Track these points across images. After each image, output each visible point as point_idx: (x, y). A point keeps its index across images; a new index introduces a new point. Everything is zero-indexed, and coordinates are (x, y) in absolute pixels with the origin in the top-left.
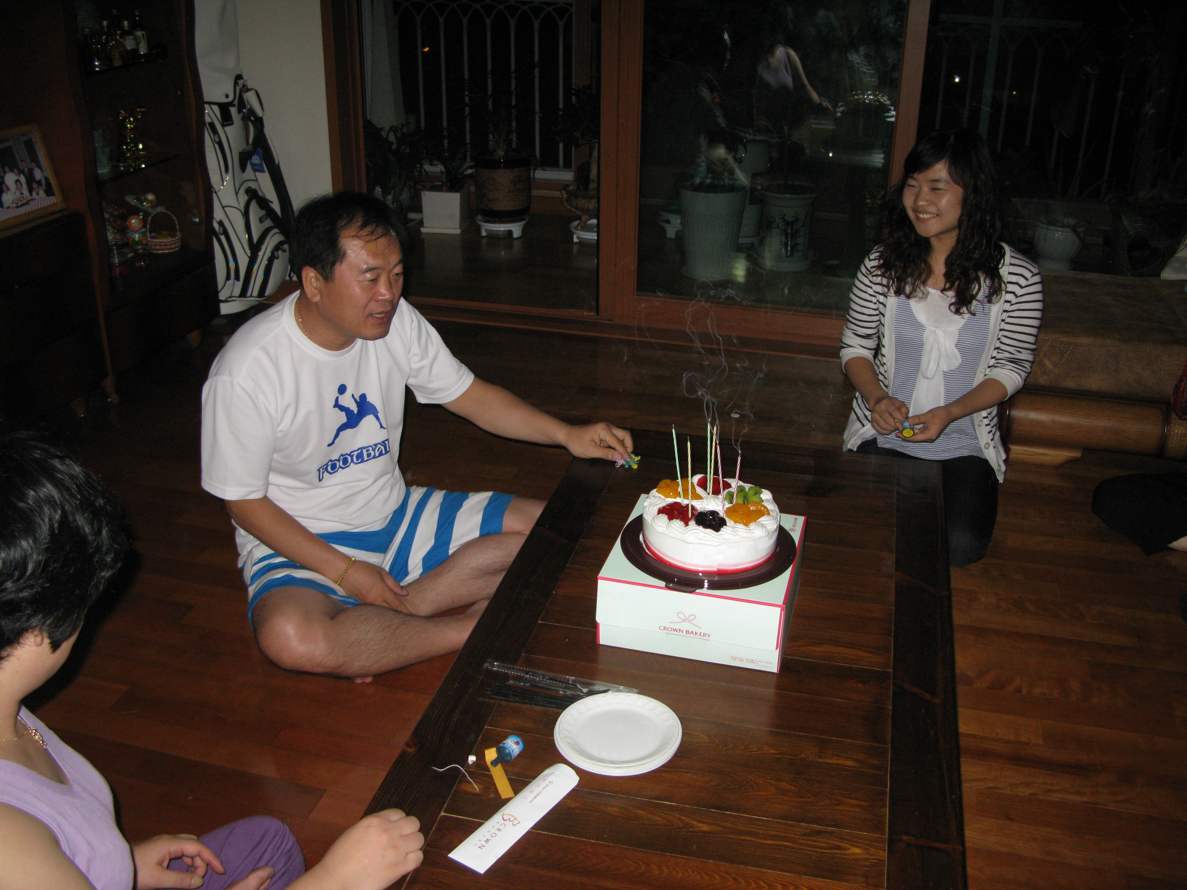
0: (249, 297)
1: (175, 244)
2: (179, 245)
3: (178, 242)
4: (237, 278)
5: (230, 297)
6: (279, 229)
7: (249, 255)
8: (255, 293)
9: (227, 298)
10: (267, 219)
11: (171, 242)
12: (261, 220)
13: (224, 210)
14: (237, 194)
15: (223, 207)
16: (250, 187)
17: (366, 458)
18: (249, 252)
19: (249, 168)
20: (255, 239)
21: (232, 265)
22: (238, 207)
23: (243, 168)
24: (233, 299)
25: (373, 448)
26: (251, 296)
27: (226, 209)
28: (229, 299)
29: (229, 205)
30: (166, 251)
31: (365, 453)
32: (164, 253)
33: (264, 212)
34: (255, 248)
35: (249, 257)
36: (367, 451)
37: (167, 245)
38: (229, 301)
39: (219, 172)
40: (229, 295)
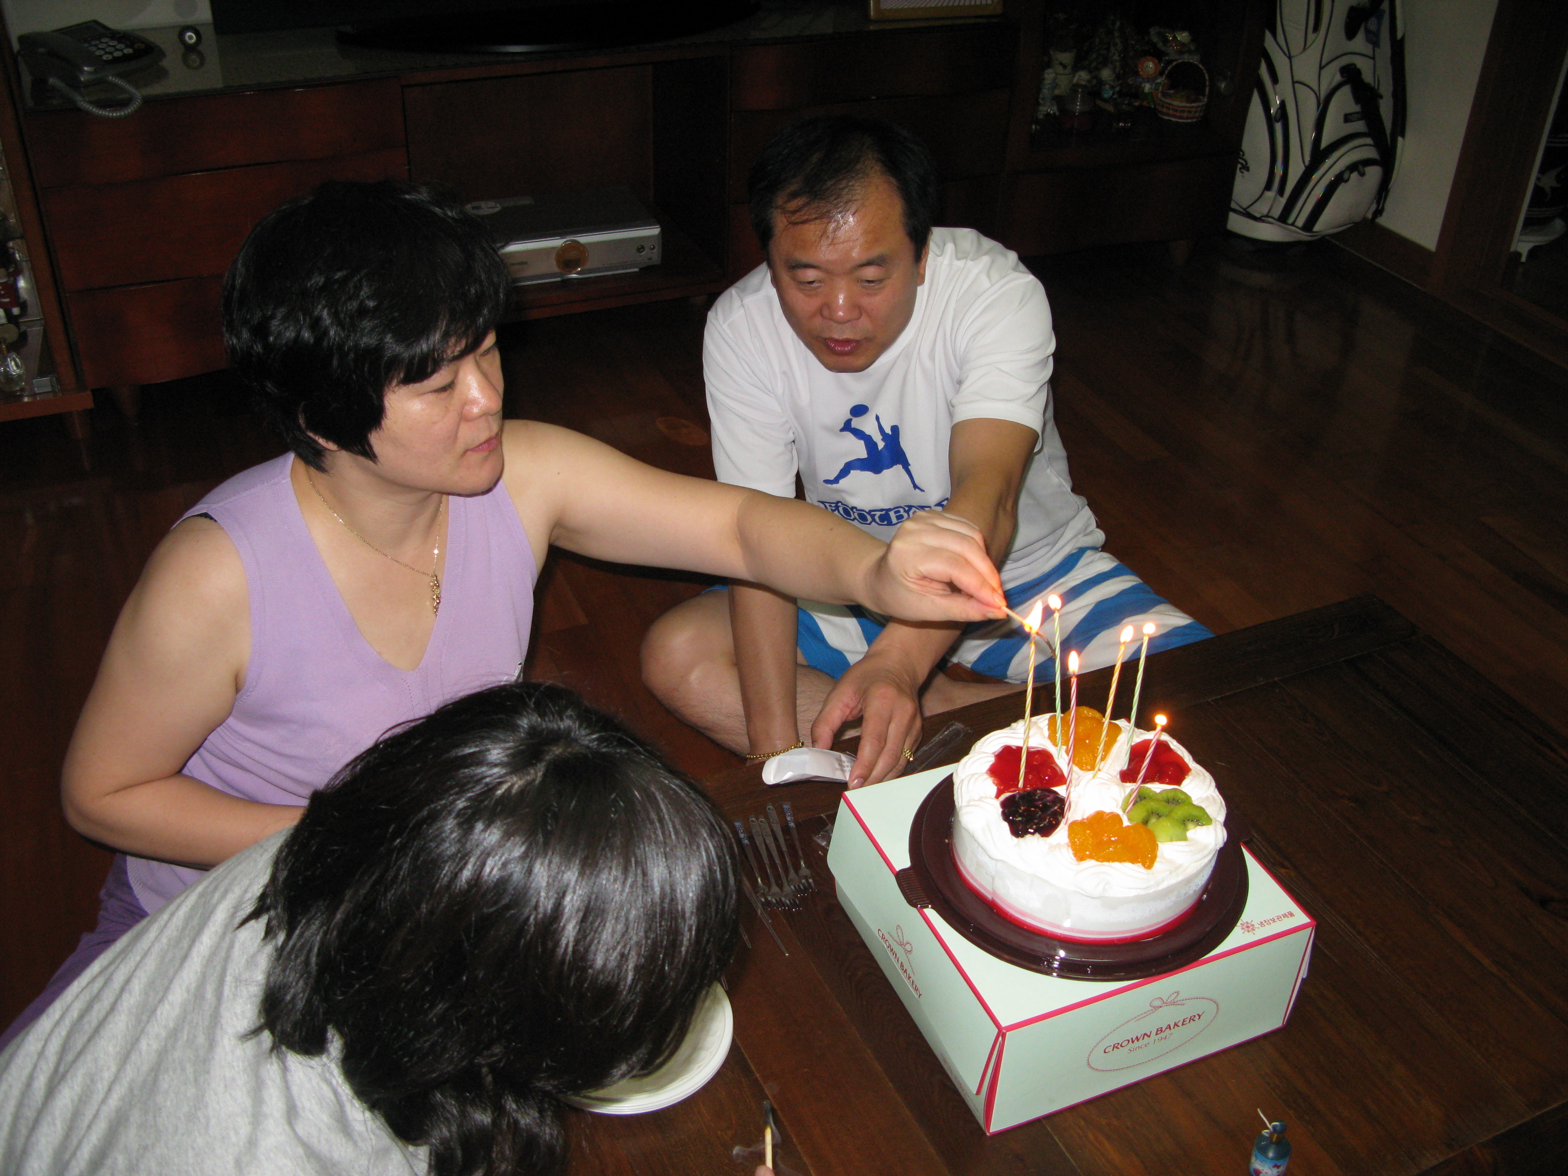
0: (1289, 225)
1: (1196, 112)
2: (1201, 115)
3: (1200, 111)
4: (1281, 192)
5: (1267, 216)
6: (1373, 139)
7: (1307, 163)
8: (1300, 222)
9: (1263, 216)
10: (1359, 119)
11: (1184, 109)
12: (1347, 118)
13: (1294, 87)
14: (1321, 68)
15: (1294, 83)
16: (1354, 65)
17: (894, 520)
18: (1307, 159)
19: (1360, 36)
20: (1324, 144)
21: (1279, 170)
22: (1316, 88)
23: (1351, 33)
24: (1270, 220)
25: (904, 509)
26: (1293, 224)
27: (1296, 85)
28: (1263, 218)
29: (1306, 82)
30: (1174, 120)
31: (892, 515)
32: (1170, 120)
33: (1357, 108)
34: (1319, 155)
35: (1305, 166)
36: (896, 512)
37: (1176, 111)
38: (1264, 221)
39: (1304, 28)
40: (1265, 212)
